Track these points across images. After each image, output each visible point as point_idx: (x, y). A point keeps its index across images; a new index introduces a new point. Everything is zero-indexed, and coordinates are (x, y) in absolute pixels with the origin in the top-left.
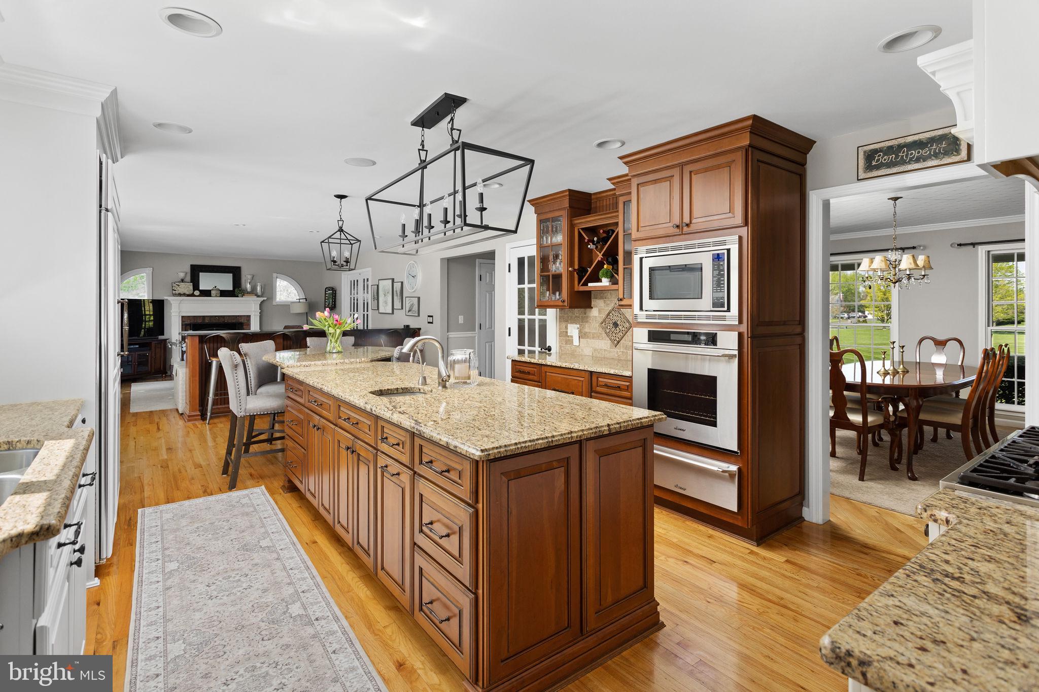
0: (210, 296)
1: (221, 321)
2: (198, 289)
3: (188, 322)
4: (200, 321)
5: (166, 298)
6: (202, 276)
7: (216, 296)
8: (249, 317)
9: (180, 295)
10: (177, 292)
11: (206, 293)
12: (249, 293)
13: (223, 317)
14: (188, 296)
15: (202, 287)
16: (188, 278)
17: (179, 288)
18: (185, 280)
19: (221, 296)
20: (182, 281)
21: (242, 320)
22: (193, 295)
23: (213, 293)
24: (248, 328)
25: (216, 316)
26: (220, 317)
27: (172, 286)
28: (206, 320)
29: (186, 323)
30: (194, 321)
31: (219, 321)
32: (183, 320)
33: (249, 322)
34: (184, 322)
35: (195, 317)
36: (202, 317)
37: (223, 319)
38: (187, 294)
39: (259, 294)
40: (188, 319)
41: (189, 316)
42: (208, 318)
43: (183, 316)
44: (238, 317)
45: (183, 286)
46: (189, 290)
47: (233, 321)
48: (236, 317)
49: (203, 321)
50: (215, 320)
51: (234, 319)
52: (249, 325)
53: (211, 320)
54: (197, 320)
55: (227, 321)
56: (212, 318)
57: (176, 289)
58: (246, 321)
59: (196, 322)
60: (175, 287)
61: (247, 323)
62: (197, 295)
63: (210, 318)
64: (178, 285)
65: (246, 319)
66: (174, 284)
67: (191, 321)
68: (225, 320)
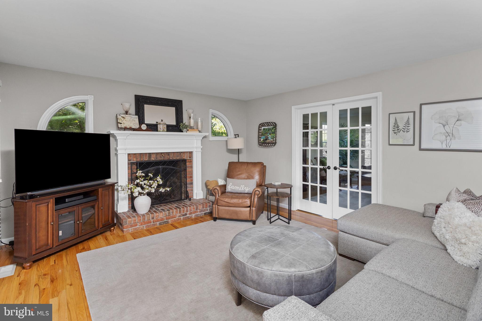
0: (157, 130)
1: (166, 158)
2: (143, 123)
3: (135, 160)
4: (146, 159)
5: (112, 132)
6: (147, 108)
7: (163, 131)
8: (191, 153)
9: (125, 129)
10: (123, 126)
11: (153, 128)
12: (192, 128)
13: (168, 154)
14: (134, 130)
15: (149, 119)
16: (133, 110)
17: (124, 121)
18: (130, 112)
19: (168, 130)
20: (127, 113)
21: (185, 157)
22: (140, 129)
23: (160, 127)
24: (191, 166)
25: (162, 153)
26: (166, 153)
27: (117, 119)
28: (151, 158)
29: (132, 161)
30: (141, 159)
31: (164, 158)
32: (130, 159)
33: (192, 158)
34: (130, 161)
35: (141, 155)
36: (148, 155)
37: (168, 156)
38: (133, 128)
39: (200, 129)
40: (135, 157)
41: (135, 154)
42: (154, 156)
43: (130, 154)
44: (181, 154)
45: (129, 120)
46: (134, 124)
47: (177, 158)
48: (180, 154)
49: (149, 159)
50: (161, 157)
51: (178, 156)
52: (191, 161)
53: (156, 158)
54: (143, 158)
55: (172, 158)
56: (158, 156)
57: (121, 122)
58: (188, 158)
59: (142, 160)
60: (120, 120)
61: (189, 159)
62: (143, 129)
63: (156, 156)
64: (124, 118)
65: (189, 155)
66: (119, 116)
67: (137, 159)
68: (170, 157)
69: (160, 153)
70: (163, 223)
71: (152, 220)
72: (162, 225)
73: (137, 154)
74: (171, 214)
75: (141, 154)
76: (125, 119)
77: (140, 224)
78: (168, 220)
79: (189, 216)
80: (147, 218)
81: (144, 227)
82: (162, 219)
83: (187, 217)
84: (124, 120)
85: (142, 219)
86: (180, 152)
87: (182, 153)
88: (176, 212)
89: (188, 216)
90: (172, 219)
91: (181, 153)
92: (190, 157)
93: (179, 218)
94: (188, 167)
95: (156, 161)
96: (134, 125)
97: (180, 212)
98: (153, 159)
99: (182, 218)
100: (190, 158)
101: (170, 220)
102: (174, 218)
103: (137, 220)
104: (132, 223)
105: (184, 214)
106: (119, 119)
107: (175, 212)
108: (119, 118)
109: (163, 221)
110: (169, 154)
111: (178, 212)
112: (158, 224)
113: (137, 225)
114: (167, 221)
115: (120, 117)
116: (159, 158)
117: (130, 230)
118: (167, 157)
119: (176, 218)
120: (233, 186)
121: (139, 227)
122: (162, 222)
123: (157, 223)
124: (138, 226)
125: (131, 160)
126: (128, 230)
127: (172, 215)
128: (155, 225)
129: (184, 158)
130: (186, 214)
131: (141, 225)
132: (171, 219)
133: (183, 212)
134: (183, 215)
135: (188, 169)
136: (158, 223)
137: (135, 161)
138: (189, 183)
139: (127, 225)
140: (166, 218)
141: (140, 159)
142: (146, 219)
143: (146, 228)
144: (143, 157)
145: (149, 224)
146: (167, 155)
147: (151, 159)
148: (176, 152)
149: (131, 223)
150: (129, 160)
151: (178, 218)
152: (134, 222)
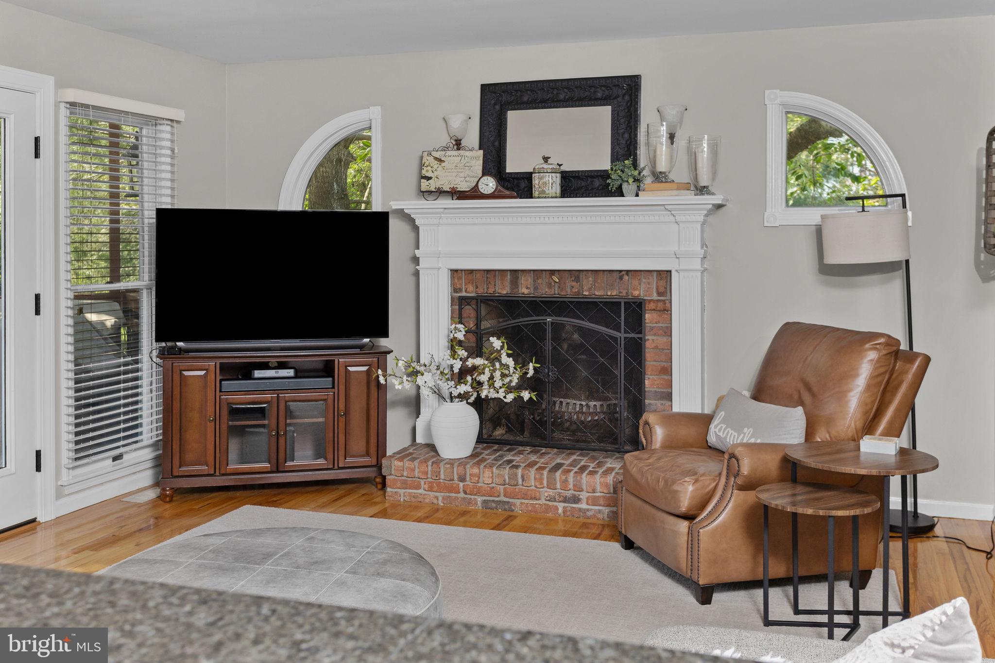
0: (531, 194)
1: (569, 290)
3: (470, 291)
4: (503, 289)
8: (665, 276)
9: (440, 193)
10: (433, 185)
12: (662, 179)
13: (576, 275)
16: (472, 137)
17: (440, 172)
20: (455, 145)
21: (641, 291)
22: (474, 194)
24: (667, 327)
25: (552, 272)
26: (567, 275)
27: (422, 165)
28: (520, 289)
29: (464, 294)
30: (488, 288)
31: (562, 290)
32: (458, 286)
33: (668, 297)
34: (457, 292)
35: (489, 276)
36: (509, 276)
37: (574, 284)
38: (461, 190)
39: (704, 181)
40: (473, 283)
41: (471, 271)
42: (527, 280)
43: (456, 271)
44: (626, 278)
45: (455, 165)
46: (468, 179)
47: (609, 294)
48: (621, 278)
49: (512, 289)
50: (550, 286)
51: (612, 287)
52: (666, 310)
53: (536, 288)
54: (495, 285)
55: (589, 290)
56: (539, 281)
57: (429, 174)
58: (651, 295)
59: (491, 291)
60: (429, 168)
61: (658, 301)
62: (486, 192)
63: (534, 281)
64: (440, 161)
65: (657, 283)
66: (428, 158)
67: (477, 287)
68: (582, 286)
69: (548, 272)
70: (494, 505)
71: (461, 484)
72: (491, 511)
73: (476, 270)
74: (520, 481)
75: (488, 271)
76: (443, 164)
77: (426, 487)
78: (511, 500)
79: (588, 510)
80: (444, 471)
81: (438, 499)
82: (492, 492)
83: (580, 510)
84: (440, 168)
85: (430, 473)
86: (621, 271)
87: (627, 274)
88: (535, 479)
89: (583, 506)
90: (526, 501)
91: (623, 273)
92: (661, 290)
93: (550, 503)
94: (652, 328)
95: (534, 299)
96: (466, 181)
97: (551, 485)
98: (525, 289)
99: (561, 506)
100: (659, 294)
101: (518, 502)
102: (531, 499)
103: (417, 471)
104: (405, 474)
105: (569, 494)
106: (425, 165)
107: (532, 477)
108: (427, 163)
109: (496, 499)
110: (578, 277)
111: (545, 482)
112: (479, 504)
113: (418, 487)
114: (508, 502)
115: (431, 159)
116: (545, 291)
117: (402, 495)
118: (573, 287)
119: (538, 502)
120: (724, 426)
121: (424, 495)
122: (493, 501)
123: (476, 497)
124: (421, 491)
125: (460, 290)
126: (396, 492)
127: (523, 485)
128: (470, 502)
129: (636, 293)
130: (576, 500)
131: (431, 489)
132: (523, 501)
133: (565, 487)
134: (565, 500)
135: (655, 338)
136: (480, 499)
137: (472, 292)
138: (656, 391)
139: (394, 479)
140: (505, 490)
141: (486, 289)
142: (442, 476)
143: (444, 503)
144: (493, 284)
145: (453, 495)
146: (573, 279)
147: (520, 292)
148: (604, 271)
149: (402, 476)
150: (455, 290)
151: (545, 504)
152: (409, 475)
